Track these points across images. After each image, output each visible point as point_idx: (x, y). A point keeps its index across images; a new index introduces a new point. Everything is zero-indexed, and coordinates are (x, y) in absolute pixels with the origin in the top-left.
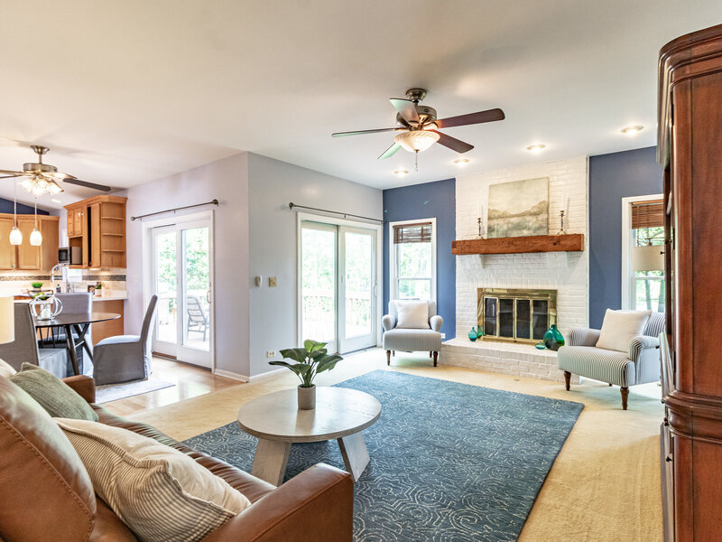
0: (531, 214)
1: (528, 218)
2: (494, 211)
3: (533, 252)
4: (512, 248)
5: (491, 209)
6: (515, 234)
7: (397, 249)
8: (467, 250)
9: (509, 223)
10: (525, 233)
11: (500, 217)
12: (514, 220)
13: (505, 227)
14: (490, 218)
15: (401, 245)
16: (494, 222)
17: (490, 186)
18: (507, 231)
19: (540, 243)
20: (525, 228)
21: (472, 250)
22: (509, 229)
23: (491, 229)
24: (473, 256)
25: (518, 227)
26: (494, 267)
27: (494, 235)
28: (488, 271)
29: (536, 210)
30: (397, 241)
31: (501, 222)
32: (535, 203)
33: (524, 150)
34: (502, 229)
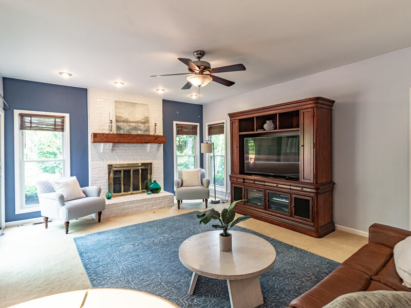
0: (141, 123)
1: (140, 124)
2: (120, 117)
3: (145, 143)
4: (134, 140)
5: (118, 115)
6: (134, 133)
7: (22, 135)
8: (105, 140)
9: (129, 126)
10: (139, 132)
11: (124, 121)
12: (133, 124)
13: (128, 128)
14: (117, 121)
15: (27, 132)
16: (120, 124)
17: (116, 101)
18: (129, 130)
19: (149, 138)
20: (139, 130)
21: (109, 140)
22: (130, 129)
23: (118, 128)
24: (108, 144)
25: (135, 128)
26: (117, 151)
27: (122, 132)
28: (114, 154)
29: (143, 121)
30: (22, 127)
31: (125, 124)
32: (143, 117)
33: (154, 90)
34: (126, 129)
